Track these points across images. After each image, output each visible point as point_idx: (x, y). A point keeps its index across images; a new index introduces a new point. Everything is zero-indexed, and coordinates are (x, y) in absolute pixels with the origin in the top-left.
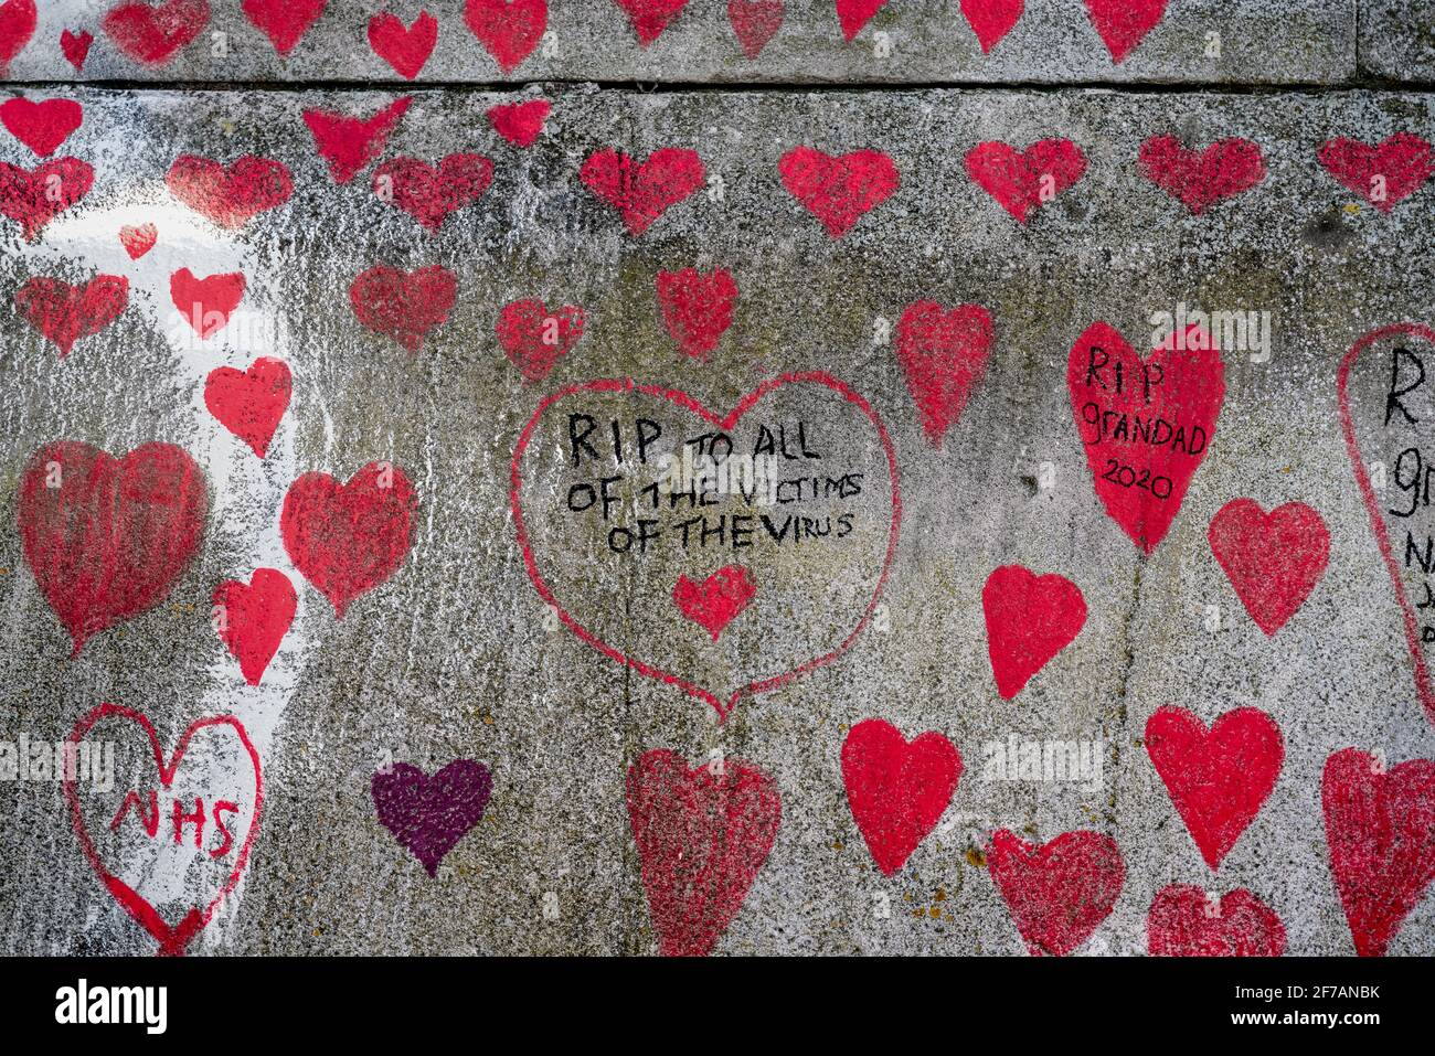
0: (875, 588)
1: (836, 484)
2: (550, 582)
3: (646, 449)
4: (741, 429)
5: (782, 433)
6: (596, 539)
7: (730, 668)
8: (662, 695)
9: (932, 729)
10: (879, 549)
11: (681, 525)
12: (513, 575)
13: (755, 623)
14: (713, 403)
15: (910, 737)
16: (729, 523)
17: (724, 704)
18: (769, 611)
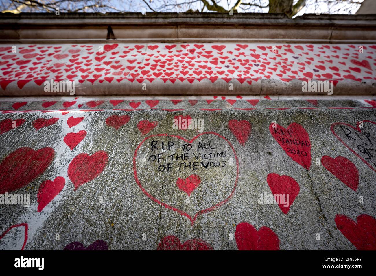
0: (235, 180)
1: (220, 154)
2: (140, 180)
3: (170, 148)
4: (194, 143)
5: (204, 144)
6: (155, 168)
7: (194, 205)
8: (172, 215)
9: (264, 225)
10: (234, 170)
11: (179, 165)
12: (130, 178)
13: (201, 191)
14: (187, 138)
15: (258, 228)
16: (192, 164)
17: (193, 218)
18: (205, 187)
